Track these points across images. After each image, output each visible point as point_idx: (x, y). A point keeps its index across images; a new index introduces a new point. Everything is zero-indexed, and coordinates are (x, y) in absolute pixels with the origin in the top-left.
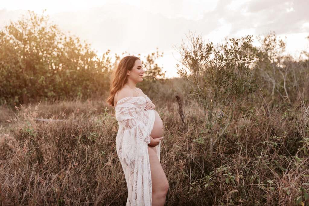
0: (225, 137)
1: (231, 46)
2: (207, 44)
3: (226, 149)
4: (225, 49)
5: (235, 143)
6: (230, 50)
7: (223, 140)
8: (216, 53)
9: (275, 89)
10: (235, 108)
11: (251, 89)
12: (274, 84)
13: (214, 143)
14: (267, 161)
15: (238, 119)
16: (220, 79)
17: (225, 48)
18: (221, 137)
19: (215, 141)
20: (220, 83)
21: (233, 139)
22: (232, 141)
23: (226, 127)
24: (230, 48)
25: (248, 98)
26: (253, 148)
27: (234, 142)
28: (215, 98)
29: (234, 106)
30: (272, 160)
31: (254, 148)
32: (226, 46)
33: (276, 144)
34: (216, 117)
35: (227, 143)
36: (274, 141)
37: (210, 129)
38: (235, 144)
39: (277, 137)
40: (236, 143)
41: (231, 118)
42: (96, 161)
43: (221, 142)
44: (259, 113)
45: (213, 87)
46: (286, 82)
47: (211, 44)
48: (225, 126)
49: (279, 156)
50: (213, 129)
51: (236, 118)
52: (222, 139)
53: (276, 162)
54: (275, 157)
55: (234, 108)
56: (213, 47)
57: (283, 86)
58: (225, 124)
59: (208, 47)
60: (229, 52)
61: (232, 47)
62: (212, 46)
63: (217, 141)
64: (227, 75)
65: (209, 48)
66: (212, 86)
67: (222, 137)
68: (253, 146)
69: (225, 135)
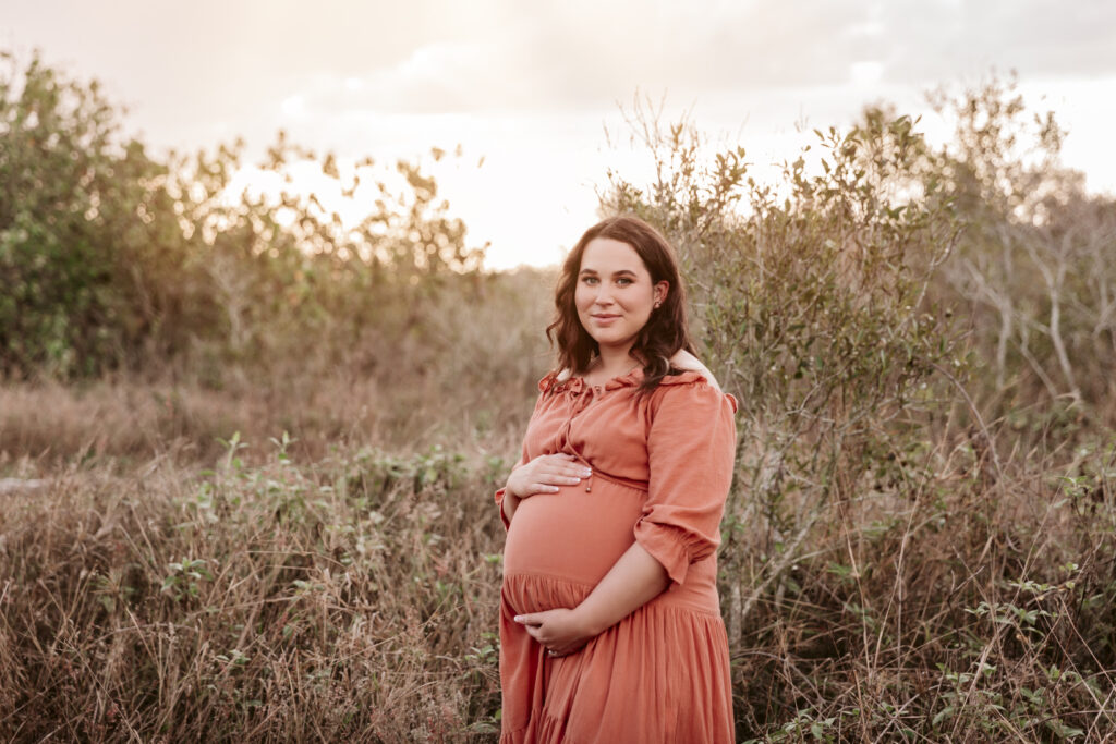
0: (796, 576)
1: (824, 163)
2: (719, 156)
3: (805, 636)
4: (797, 178)
5: (846, 606)
6: (819, 180)
7: (789, 594)
8: (756, 197)
9: (1009, 341)
10: (843, 447)
11: (915, 362)
12: (1007, 319)
13: (748, 606)
14: (992, 694)
15: (853, 495)
16: (776, 313)
17: (798, 171)
18: (778, 580)
19: (754, 598)
20: (776, 334)
21: (836, 587)
22: (829, 596)
23: (804, 533)
24: (822, 173)
25: (902, 402)
26: (927, 631)
27: (838, 600)
28: (754, 402)
29: (839, 438)
30: (1017, 689)
31: (932, 631)
32: (800, 164)
33: (1032, 616)
34: (755, 489)
35: (806, 608)
36: (1025, 600)
37: (731, 540)
38: (843, 611)
39: (1039, 586)
40: (850, 609)
41: (827, 492)
42: (203, 696)
43: (778, 604)
44: (948, 467)
45: (747, 351)
46: (1063, 307)
47: (738, 157)
48: (797, 526)
49: (1044, 669)
50: (745, 543)
51: (845, 489)
52: (781, 590)
53: (1034, 698)
54: (1027, 674)
55: (839, 446)
56: (744, 171)
57: (1048, 325)
58: (797, 519)
59: (724, 167)
60: (812, 191)
61: (828, 170)
62: (740, 166)
63: (761, 597)
64: (809, 295)
65: (727, 173)
66: (741, 346)
67: (784, 578)
68: (924, 624)
69: (795, 568)
